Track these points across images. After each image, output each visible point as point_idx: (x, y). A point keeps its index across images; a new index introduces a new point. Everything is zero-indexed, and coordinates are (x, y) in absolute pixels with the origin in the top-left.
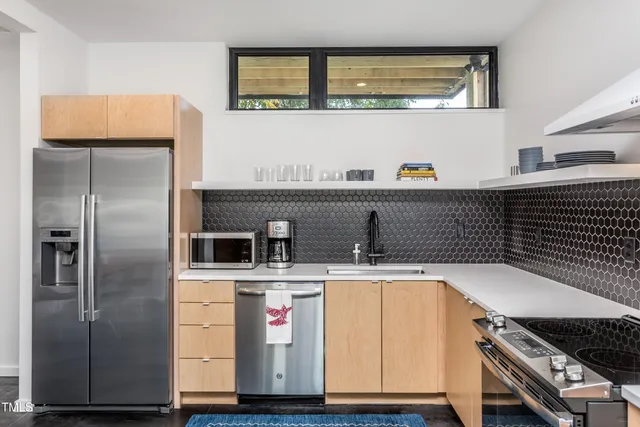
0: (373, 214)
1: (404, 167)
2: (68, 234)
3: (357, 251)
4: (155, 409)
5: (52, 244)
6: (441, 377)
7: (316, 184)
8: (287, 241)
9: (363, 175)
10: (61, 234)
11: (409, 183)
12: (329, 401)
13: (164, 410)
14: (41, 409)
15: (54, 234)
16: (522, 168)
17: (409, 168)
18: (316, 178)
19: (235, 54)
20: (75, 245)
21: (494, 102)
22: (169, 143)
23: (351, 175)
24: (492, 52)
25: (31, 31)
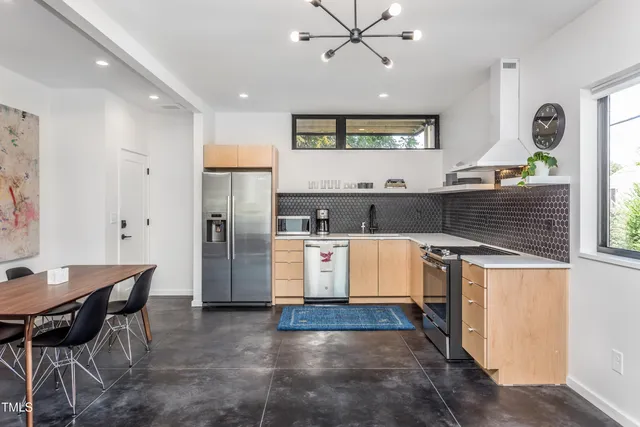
0: (372, 207)
1: (389, 181)
2: (220, 216)
3: (363, 226)
4: (263, 304)
5: (212, 221)
6: (408, 288)
7: (342, 190)
8: (328, 220)
9: (367, 186)
10: (216, 216)
11: (392, 190)
12: (351, 301)
13: (269, 305)
14: (206, 305)
15: (213, 216)
16: (447, 184)
17: (392, 182)
18: (342, 187)
19: (295, 117)
20: (225, 222)
21: (437, 146)
22: (269, 169)
23: (360, 186)
24: (437, 117)
25: (199, 112)
